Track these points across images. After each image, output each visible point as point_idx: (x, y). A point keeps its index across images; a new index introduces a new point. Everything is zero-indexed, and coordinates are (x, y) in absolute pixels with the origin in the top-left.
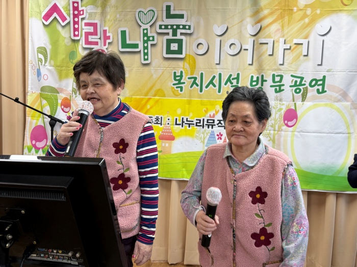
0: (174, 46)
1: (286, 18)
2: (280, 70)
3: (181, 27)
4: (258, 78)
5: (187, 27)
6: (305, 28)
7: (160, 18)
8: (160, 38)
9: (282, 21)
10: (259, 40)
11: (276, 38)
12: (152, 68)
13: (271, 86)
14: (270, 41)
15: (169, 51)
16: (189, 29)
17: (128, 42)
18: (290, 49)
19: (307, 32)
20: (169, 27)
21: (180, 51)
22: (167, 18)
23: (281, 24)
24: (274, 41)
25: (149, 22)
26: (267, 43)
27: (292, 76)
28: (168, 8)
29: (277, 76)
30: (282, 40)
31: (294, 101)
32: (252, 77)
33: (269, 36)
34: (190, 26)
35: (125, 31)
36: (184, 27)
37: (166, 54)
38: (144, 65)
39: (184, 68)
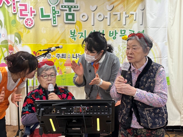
0: (70, 17)
1: (126, 2)
2: (124, 28)
3: (73, 7)
4: (113, 32)
5: (76, 7)
6: (135, 6)
7: (61, 2)
8: (62, 12)
9: (124, 3)
10: (113, 13)
11: (121, 12)
12: (59, 28)
13: (120, 36)
14: (118, 13)
15: (67, 19)
16: (78, 7)
17: (44, 14)
18: (128, 17)
19: (135, 8)
20: (67, 7)
21: (73, 19)
22: (65, 2)
23: (123, 4)
24: (120, 13)
25: (55, 4)
26: (117, 15)
27: (130, 30)
29: (123, 31)
30: (124, 13)
32: (110, 31)
33: (118, 11)
34: (78, 6)
35: (42, 8)
36: (75, 7)
37: (66, 21)
38: (54, 26)
39: (75, 28)
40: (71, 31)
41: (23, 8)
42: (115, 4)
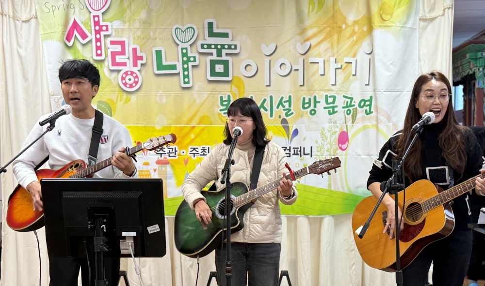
0: (219, 68)
1: (335, 36)
2: (332, 90)
3: (226, 47)
4: (310, 99)
5: (233, 47)
6: (354, 46)
7: (201, 37)
8: (203, 58)
9: (331, 39)
10: (309, 59)
11: (326, 58)
12: (195, 92)
13: (325, 108)
14: (320, 60)
15: (213, 73)
16: (235, 48)
17: (164, 63)
18: (341, 68)
19: (354, 51)
20: (213, 46)
21: (226, 73)
22: (209, 37)
23: (330, 42)
24: (324, 61)
25: (189, 41)
26: (318, 63)
27: (344, 96)
28: (210, 25)
29: (330, 97)
30: (332, 59)
31: (346, 123)
32: (304, 99)
33: (319, 55)
34: (235, 46)
35: (160, 51)
36: (230, 47)
37: (211, 76)
38: (184, 88)
39: (231, 92)
40: (221, 98)
41: (118, 48)
42: (314, 42)
